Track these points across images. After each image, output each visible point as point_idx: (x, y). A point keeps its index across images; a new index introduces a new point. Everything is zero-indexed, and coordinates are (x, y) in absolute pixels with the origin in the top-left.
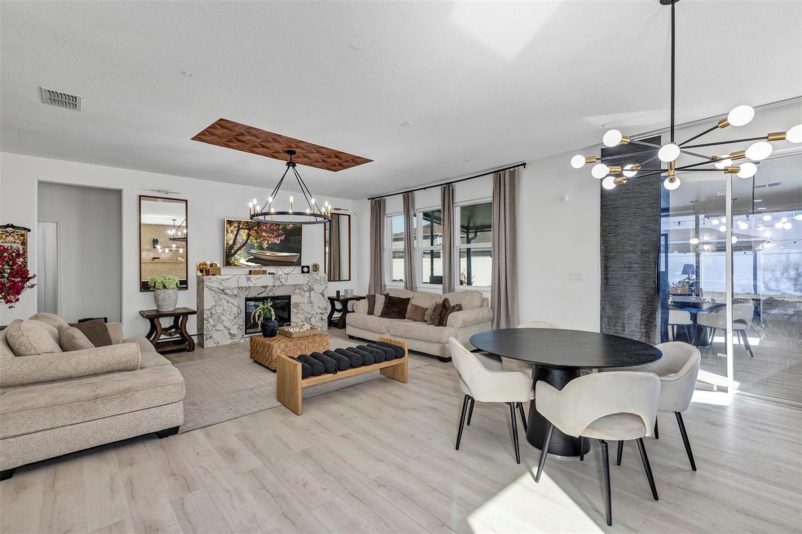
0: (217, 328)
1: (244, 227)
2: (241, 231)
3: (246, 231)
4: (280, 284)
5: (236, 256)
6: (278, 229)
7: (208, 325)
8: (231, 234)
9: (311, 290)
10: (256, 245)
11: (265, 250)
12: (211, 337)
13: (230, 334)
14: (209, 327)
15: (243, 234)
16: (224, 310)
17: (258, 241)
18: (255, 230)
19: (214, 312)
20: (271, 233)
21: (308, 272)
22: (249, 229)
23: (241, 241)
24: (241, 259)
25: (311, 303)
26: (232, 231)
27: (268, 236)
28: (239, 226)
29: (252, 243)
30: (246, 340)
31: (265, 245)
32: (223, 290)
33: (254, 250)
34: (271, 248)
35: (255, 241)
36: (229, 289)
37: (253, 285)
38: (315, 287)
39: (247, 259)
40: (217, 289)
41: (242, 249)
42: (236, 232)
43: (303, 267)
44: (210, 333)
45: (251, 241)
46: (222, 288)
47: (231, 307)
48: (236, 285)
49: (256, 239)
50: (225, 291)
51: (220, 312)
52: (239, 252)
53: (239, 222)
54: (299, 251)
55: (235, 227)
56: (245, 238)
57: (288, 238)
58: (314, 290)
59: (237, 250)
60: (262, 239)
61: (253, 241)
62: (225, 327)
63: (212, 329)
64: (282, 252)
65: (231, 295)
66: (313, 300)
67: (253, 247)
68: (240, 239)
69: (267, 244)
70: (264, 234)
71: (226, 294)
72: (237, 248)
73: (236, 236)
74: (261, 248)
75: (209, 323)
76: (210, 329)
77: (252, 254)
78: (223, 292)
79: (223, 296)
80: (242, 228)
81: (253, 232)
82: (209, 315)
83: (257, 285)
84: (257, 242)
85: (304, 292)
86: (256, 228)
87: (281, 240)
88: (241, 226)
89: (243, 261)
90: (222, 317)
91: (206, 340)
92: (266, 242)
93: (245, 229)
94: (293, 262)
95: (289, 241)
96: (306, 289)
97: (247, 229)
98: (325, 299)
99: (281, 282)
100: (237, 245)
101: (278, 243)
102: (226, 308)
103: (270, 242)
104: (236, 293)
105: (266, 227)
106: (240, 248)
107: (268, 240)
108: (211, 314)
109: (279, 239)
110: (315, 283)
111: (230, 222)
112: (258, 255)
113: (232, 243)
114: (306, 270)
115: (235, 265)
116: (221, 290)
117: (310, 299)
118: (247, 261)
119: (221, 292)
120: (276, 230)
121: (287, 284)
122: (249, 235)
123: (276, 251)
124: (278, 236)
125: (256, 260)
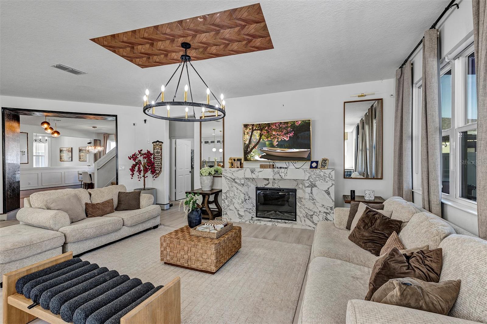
0: (230, 208)
1: (257, 129)
2: (255, 132)
3: (259, 132)
4: (279, 178)
5: (252, 153)
6: (287, 127)
7: (224, 204)
8: (247, 136)
9: (313, 186)
10: (267, 143)
11: (275, 147)
12: (226, 214)
13: (239, 214)
14: (225, 206)
15: (257, 134)
16: (234, 195)
17: (269, 139)
18: (266, 130)
19: (228, 196)
20: (280, 131)
21: (316, 167)
22: (261, 130)
23: (255, 140)
24: (256, 156)
25: (313, 199)
26: (247, 133)
27: (278, 134)
28: (253, 128)
29: (264, 142)
30: (250, 222)
31: (275, 143)
32: (234, 180)
33: (266, 148)
34: (281, 145)
35: (266, 140)
36: (238, 179)
37: (256, 177)
38: (317, 183)
39: (261, 156)
40: (230, 178)
41: (256, 147)
42: (250, 134)
43: (312, 162)
44: (225, 210)
45: (263, 140)
46: (233, 177)
47: (239, 193)
48: (243, 176)
49: (267, 138)
50: (236, 180)
51: (232, 196)
52: (254, 150)
53: (253, 125)
54: (308, 146)
55: (250, 129)
56: (258, 138)
57: (296, 135)
58: (316, 186)
59: (252, 149)
60: (272, 137)
61: (264, 139)
62: (236, 208)
63: (227, 208)
64: (292, 149)
65: (240, 184)
66: (315, 196)
67: (265, 146)
68: (254, 139)
69: (277, 141)
70: (274, 133)
71: (236, 183)
72: (252, 147)
73: (251, 136)
74: (272, 145)
75: (225, 203)
76: (226, 208)
77: (264, 151)
78: (234, 181)
79: (234, 184)
80: (256, 130)
81: (264, 132)
82: (225, 197)
83: (258, 177)
84: (268, 141)
85: (305, 187)
86: (267, 128)
87: (290, 137)
88: (254, 128)
89: (257, 158)
90: (233, 200)
91: (223, 215)
92: (276, 140)
93: (257, 130)
94: (303, 158)
95: (298, 137)
96: (307, 185)
97: (259, 130)
98: (330, 197)
99: (280, 175)
100: (252, 144)
101: (287, 140)
102: (236, 193)
103: (279, 140)
104: (243, 183)
105: (275, 126)
106: (254, 147)
107: (278, 138)
108: (226, 197)
109: (288, 136)
110: (317, 179)
111: (246, 126)
112: (270, 152)
113: (248, 143)
114: (314, 165)
115: (251, 160)
116: (233, 179)
117: (311, 195)
118: (261, 158)
119: (233, 181)
120: (284, 128)
121: (286, 178)
122: (261, 135)
123: (285, 148)
124: (287, 133)
125: (268, 156)
